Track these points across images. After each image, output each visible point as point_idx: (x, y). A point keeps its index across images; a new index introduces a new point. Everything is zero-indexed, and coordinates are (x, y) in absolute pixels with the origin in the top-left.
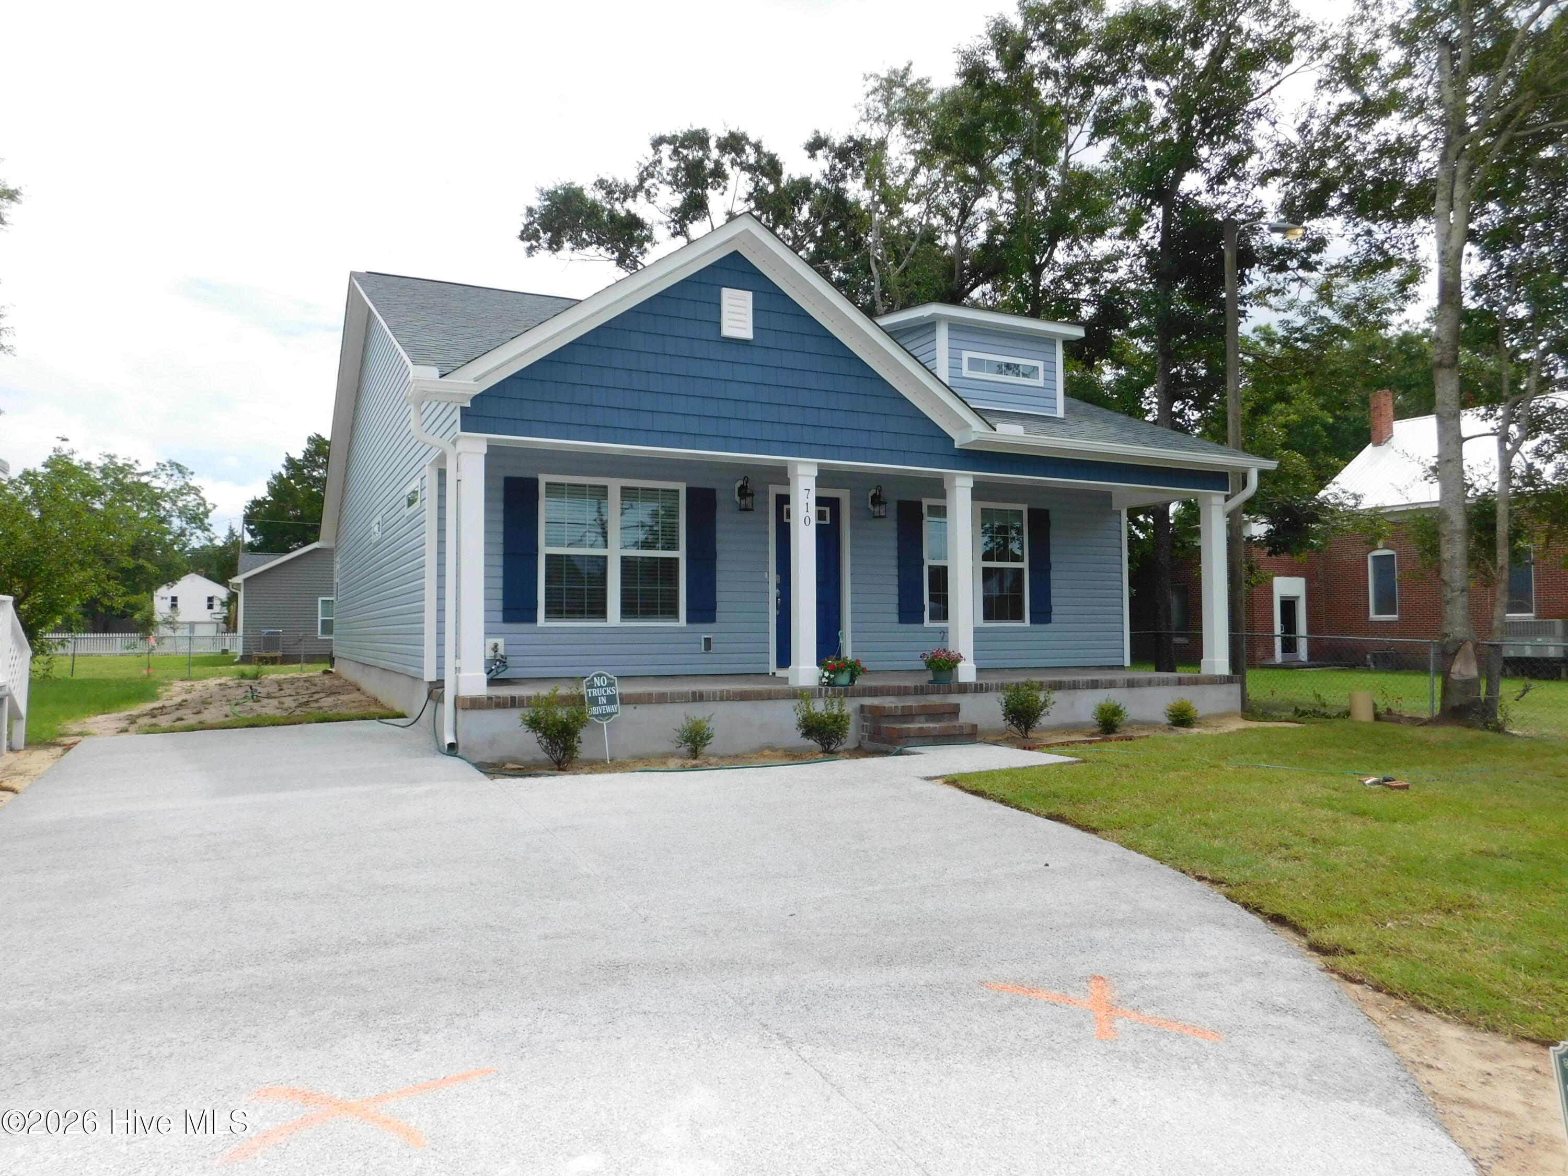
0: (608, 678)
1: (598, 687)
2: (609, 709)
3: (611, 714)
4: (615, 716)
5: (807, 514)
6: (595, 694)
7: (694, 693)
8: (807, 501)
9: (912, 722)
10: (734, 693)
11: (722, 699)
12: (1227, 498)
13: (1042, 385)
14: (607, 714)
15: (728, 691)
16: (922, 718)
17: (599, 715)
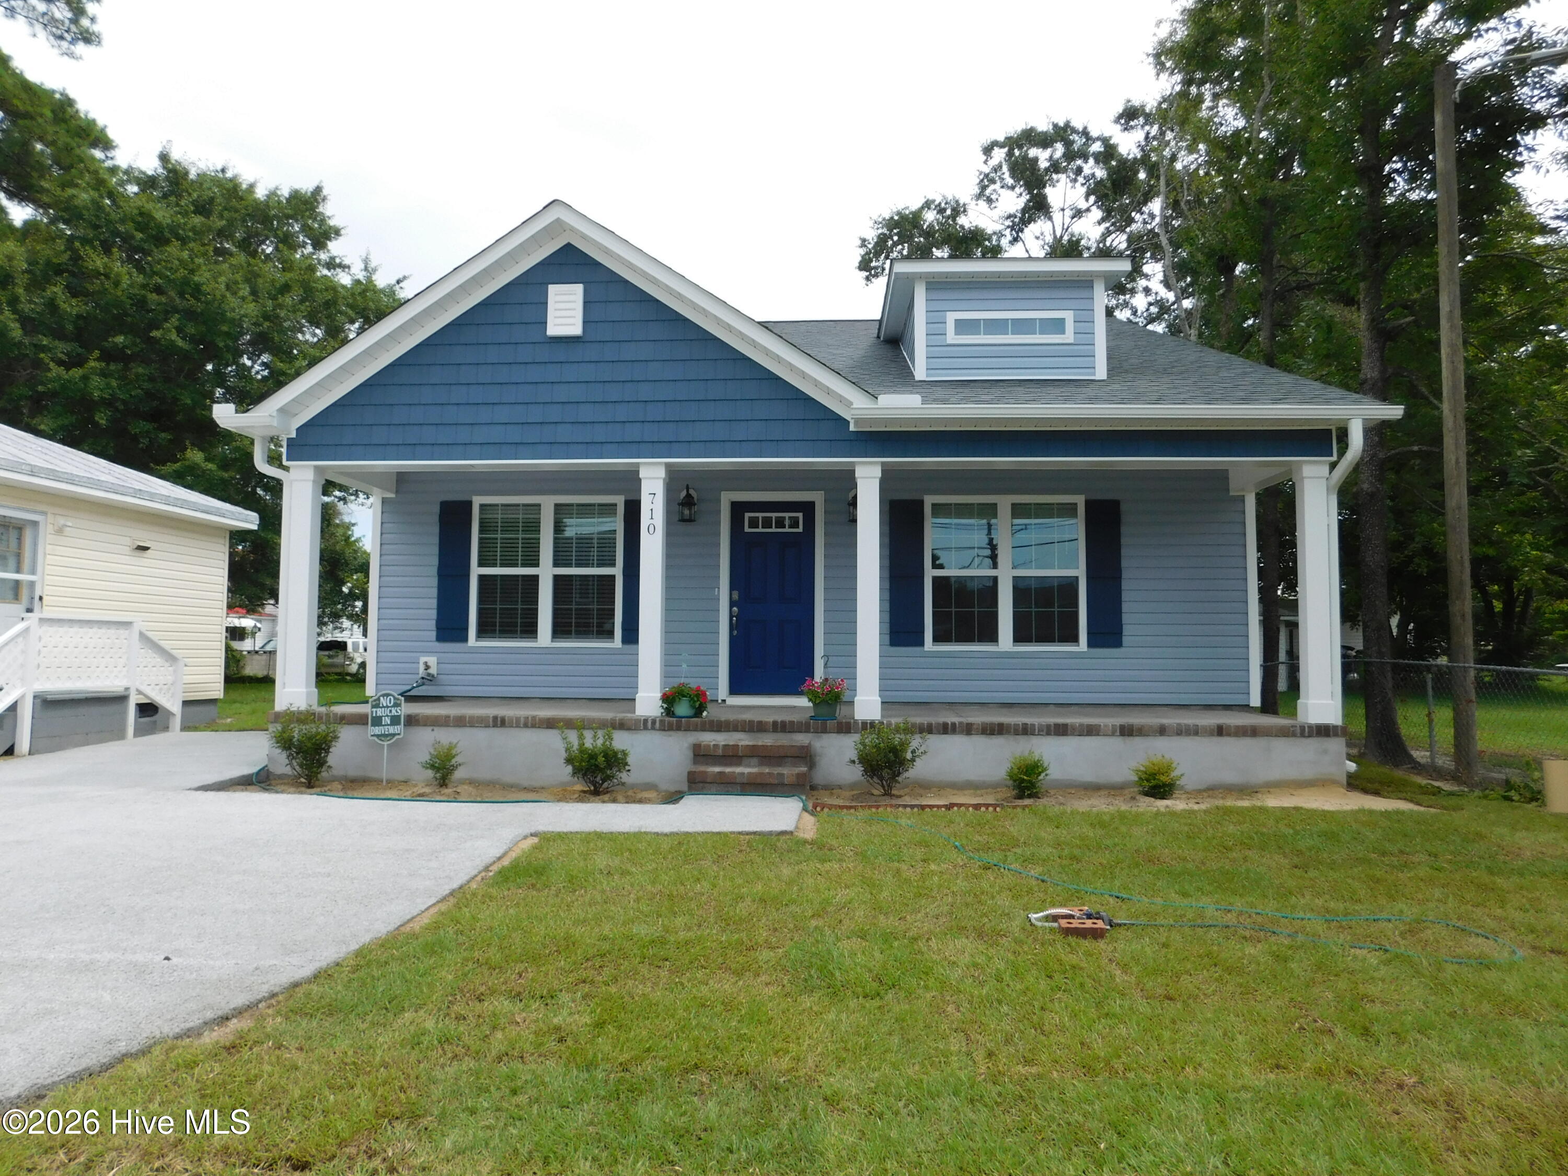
0: (395, 698)
1: (383, 707)
2: (392, 730)
3: (394, 735)
4: (397, 737)
5: (651, 521)
6: (379, 714)
7: (495, 718)
8: (652, 506)
9: (739, 764)
10: (540, 720)
11: (526, 726)
12: (1333, 466)
13: (1071, 341)
14: (387, 736)
15: (534, 718)
16: (755, 761)
17: (382, 735)
